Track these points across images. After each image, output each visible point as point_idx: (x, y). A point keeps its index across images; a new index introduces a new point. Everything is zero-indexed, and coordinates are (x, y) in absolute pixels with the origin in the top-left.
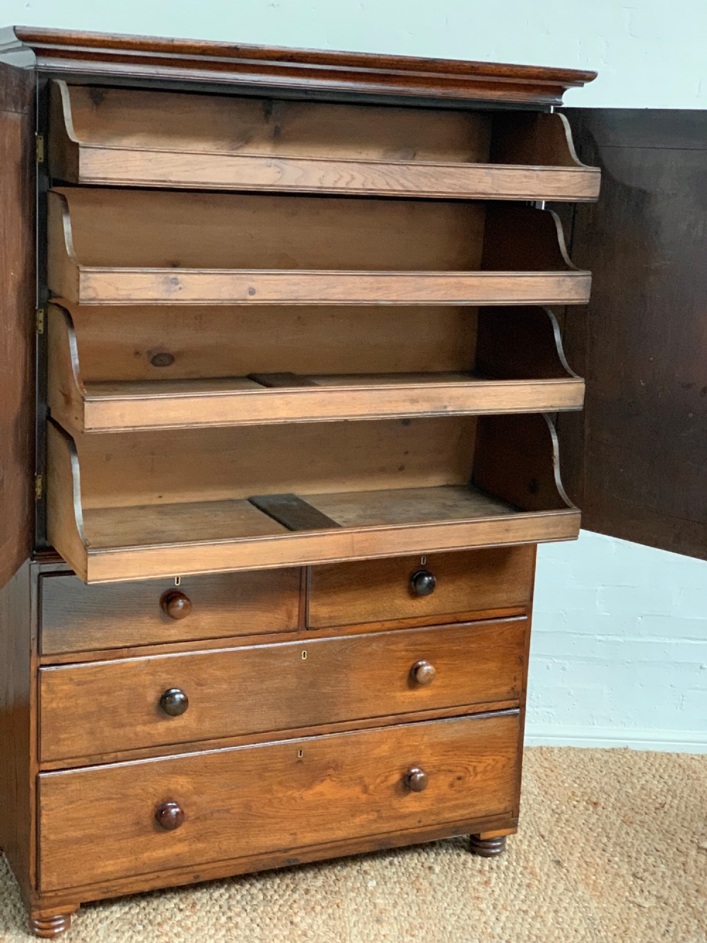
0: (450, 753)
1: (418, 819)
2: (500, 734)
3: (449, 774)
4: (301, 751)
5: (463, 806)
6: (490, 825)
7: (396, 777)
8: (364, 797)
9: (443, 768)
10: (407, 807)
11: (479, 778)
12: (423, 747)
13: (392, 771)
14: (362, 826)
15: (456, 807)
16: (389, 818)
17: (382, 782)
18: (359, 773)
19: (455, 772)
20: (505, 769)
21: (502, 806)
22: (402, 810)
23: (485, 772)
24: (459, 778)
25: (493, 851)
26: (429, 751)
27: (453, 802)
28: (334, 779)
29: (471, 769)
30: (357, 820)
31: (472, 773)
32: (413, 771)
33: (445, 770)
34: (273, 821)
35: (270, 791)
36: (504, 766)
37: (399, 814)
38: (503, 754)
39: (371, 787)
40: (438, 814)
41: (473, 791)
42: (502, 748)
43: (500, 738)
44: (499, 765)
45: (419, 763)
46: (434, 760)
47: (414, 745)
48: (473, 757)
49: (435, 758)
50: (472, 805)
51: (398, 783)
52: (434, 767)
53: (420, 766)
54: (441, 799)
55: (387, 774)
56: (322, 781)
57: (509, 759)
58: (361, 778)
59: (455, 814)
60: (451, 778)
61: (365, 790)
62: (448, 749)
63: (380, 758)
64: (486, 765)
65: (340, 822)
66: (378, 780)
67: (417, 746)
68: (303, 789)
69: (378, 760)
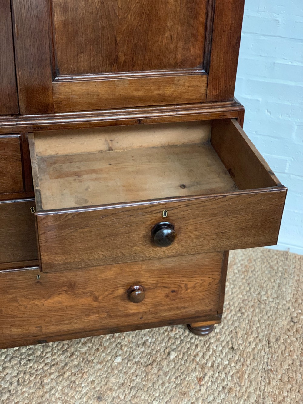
0: (165, 276)
1: (141, 317)
2: (206, 263)
3: (165, 289)
4: (39, 276)
5: (177, 308)
6: (199, 319)
7: (121, 291)
8: (95, 304)
9: (159, 285)
10: (131, 310)
11: (189, 291)
12: (142, 272)
13: (117, 287)
14: (95, 321)
15: (171, 309)
16: (116, 317)
17: (109, 294)
18: (90, 289)
19: (170, 288)
20: (210, 286)
21: (209, 308)
22: (127, 312)
23: (194, 287)
24: (173, 292)
25: (203, 333)
26: (148, 275)
27: (168, 307)
28: (69, 293)
29: (183, 286)
30: (91, 318)
31: (184, 288)
32: (135, 287)
33: (160, 287)
34: (21, 319)
35: (16, 301)
36: (210, 284)
37: (125, 314)
38: (209, 276)
39: (100, 298)
40: (156, 313)
41: (184, 299)
42: (209, 272)
43: (207, 266)
44: (206, 283)
45: (139, 282)
46: (153, 280)
47: (134, 272)
48: (184, 278)
49: (153, 279)
50: (184, 308)
51: (122, 295)
52: (152, 284)
53: (140, 284)
54: (157, 304)
55: (112, 289)
56: (59, 294)
57: (215, 279)
58: (91, 292)
59: (170, 313)
60: (167, 291)
61: (96, 299)
62: (163, 273)
63: (106, 279)
64: (195, 283)
65: (76, 319)
66: (106, 293)
67: (137, 271)
68: (44, 300)
69: (105, 280)
